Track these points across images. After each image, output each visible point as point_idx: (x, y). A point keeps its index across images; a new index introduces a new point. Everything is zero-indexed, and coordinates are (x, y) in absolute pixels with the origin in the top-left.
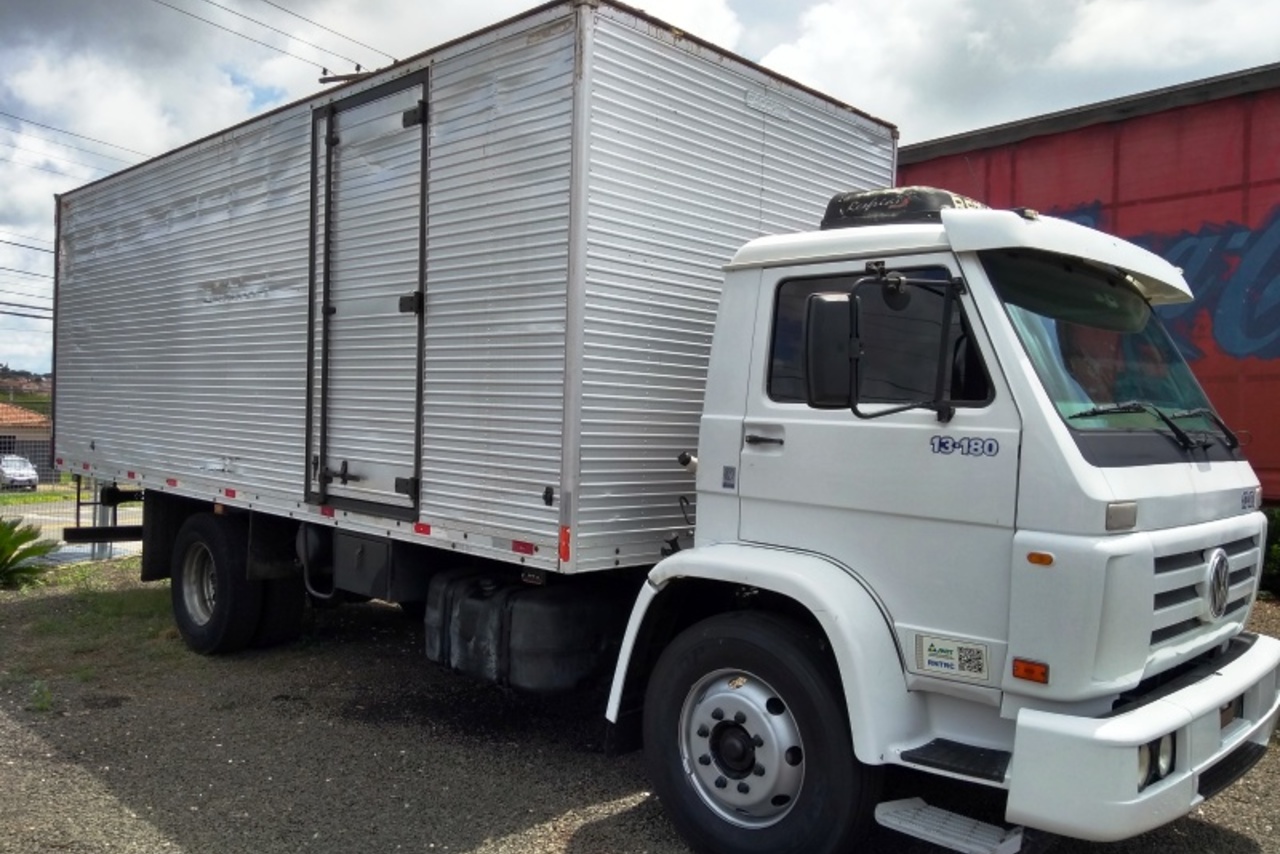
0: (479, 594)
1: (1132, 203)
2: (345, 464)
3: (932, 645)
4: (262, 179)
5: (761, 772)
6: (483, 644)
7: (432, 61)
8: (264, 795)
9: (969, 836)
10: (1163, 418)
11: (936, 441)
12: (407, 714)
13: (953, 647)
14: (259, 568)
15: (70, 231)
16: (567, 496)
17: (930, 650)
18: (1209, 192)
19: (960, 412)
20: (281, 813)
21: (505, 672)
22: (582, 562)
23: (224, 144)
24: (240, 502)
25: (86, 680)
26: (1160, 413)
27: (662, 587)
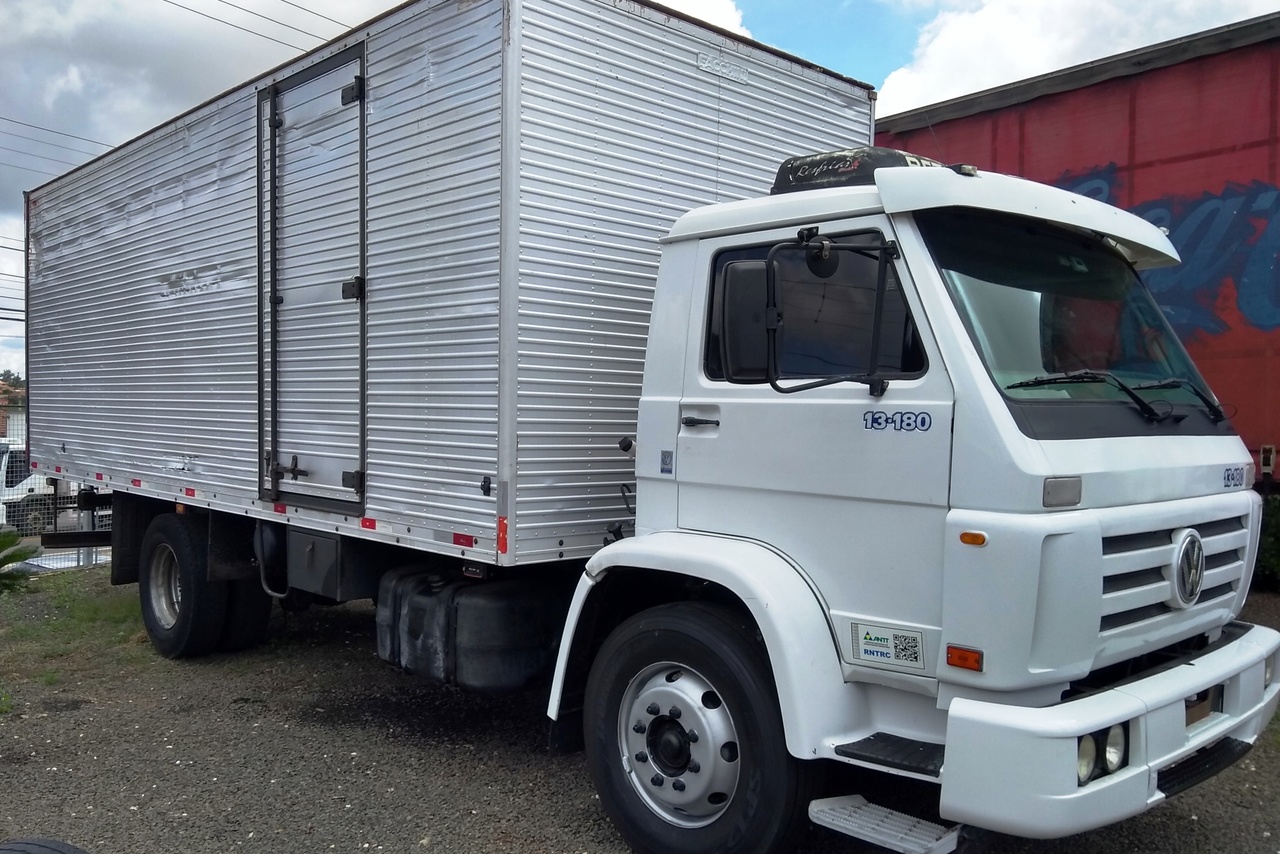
0: (427, 590)
1: (1150, 164)
2: (295, 459)
3: (868, 634)
4: (212, 165)
5: (696, 769)
6: (431, 641)
7: (368, 34)
8: (206, 795)
9: (906, 834)
10: (1123, 388)
11: (869, 417)
12: (368, 716)
13: (889, 634)
14: (221, 569)
15: (39, 229)
16: (503, 485)
17: (865, 638)
18: (1233, 149)
19: (893, 385)
20: (220, 813)
21: (452, 670)
22: (520, 554)
23: (176, 132)
24: (200, 500)
25: (50, 683)
26: (1120, 383)
27: (599, 579)
